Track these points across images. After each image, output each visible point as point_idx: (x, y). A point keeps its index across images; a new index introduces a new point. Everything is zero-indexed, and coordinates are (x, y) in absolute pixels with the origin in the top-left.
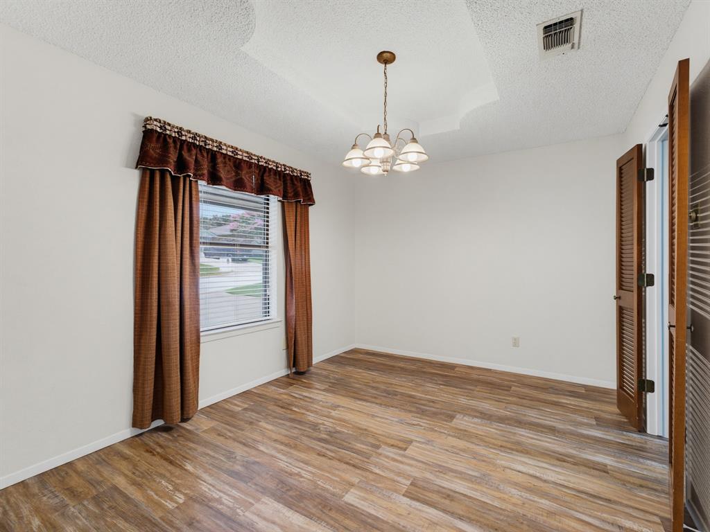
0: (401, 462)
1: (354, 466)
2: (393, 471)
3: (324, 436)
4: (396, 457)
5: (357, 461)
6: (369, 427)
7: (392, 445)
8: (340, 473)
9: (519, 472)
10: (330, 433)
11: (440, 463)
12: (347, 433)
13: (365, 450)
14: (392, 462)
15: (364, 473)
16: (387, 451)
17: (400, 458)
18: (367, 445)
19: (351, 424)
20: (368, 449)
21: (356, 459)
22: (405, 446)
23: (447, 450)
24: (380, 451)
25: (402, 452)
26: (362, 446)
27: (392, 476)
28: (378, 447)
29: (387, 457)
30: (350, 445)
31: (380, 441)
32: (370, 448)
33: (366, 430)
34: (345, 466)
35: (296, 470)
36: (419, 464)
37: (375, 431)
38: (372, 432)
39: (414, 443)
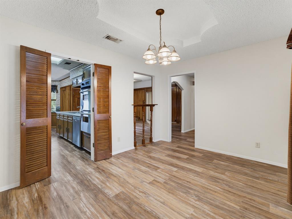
0: (157, 176)
1: (175, 176)
2: (161, 173)
3: (191, 191)
4: (159, 178)
5: (174, 178)
6: (168, 195)
7: (159, 182)
8: (179, 175)
9: (122, 169)
10: (189, 193)
11: (145, 174)
12: (179, 191)
13: (170, 181)
14: (161, 176)
15: (171, 174)
16: (161, 180)
17: (157, 177)
18: (170, 184)
19: (178, 198)
20: (170, 182)
21: (174, 179)
22: (154, 181)
23: (138, 178)
24: (164, 181)
25: (156, 179)
26: (172, 184)
27: (162, 172)
28: (165, 182)
29: (163, 178)
30: (177, 185)
31: (163, 185)
32: (168, 182)
33: (169, 193)
34: (178, 177)
35: (196, 177)
36: (152, 175)
37: (165, 191)
38: (166, 191)
39: (149, 182)
